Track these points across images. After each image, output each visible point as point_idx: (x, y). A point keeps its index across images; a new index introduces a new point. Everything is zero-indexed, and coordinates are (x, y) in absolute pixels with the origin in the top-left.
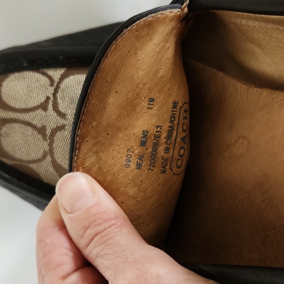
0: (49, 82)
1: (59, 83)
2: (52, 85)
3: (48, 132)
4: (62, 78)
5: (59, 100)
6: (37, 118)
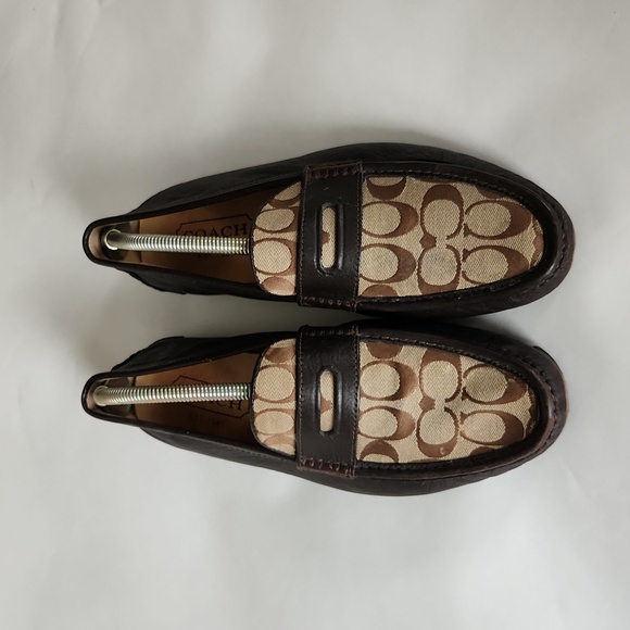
0: (467, 274)
1: (458, 275)
2: (464, 272)
3: (462, 231)
4: (456, 281)
5: (454, 259)
6: (472, 242)
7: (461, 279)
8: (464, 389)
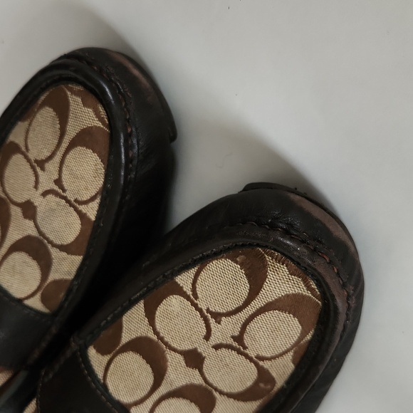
0: (80, 199)
2: (76, 201)
7: (82, 208)
8: (208, 310)
